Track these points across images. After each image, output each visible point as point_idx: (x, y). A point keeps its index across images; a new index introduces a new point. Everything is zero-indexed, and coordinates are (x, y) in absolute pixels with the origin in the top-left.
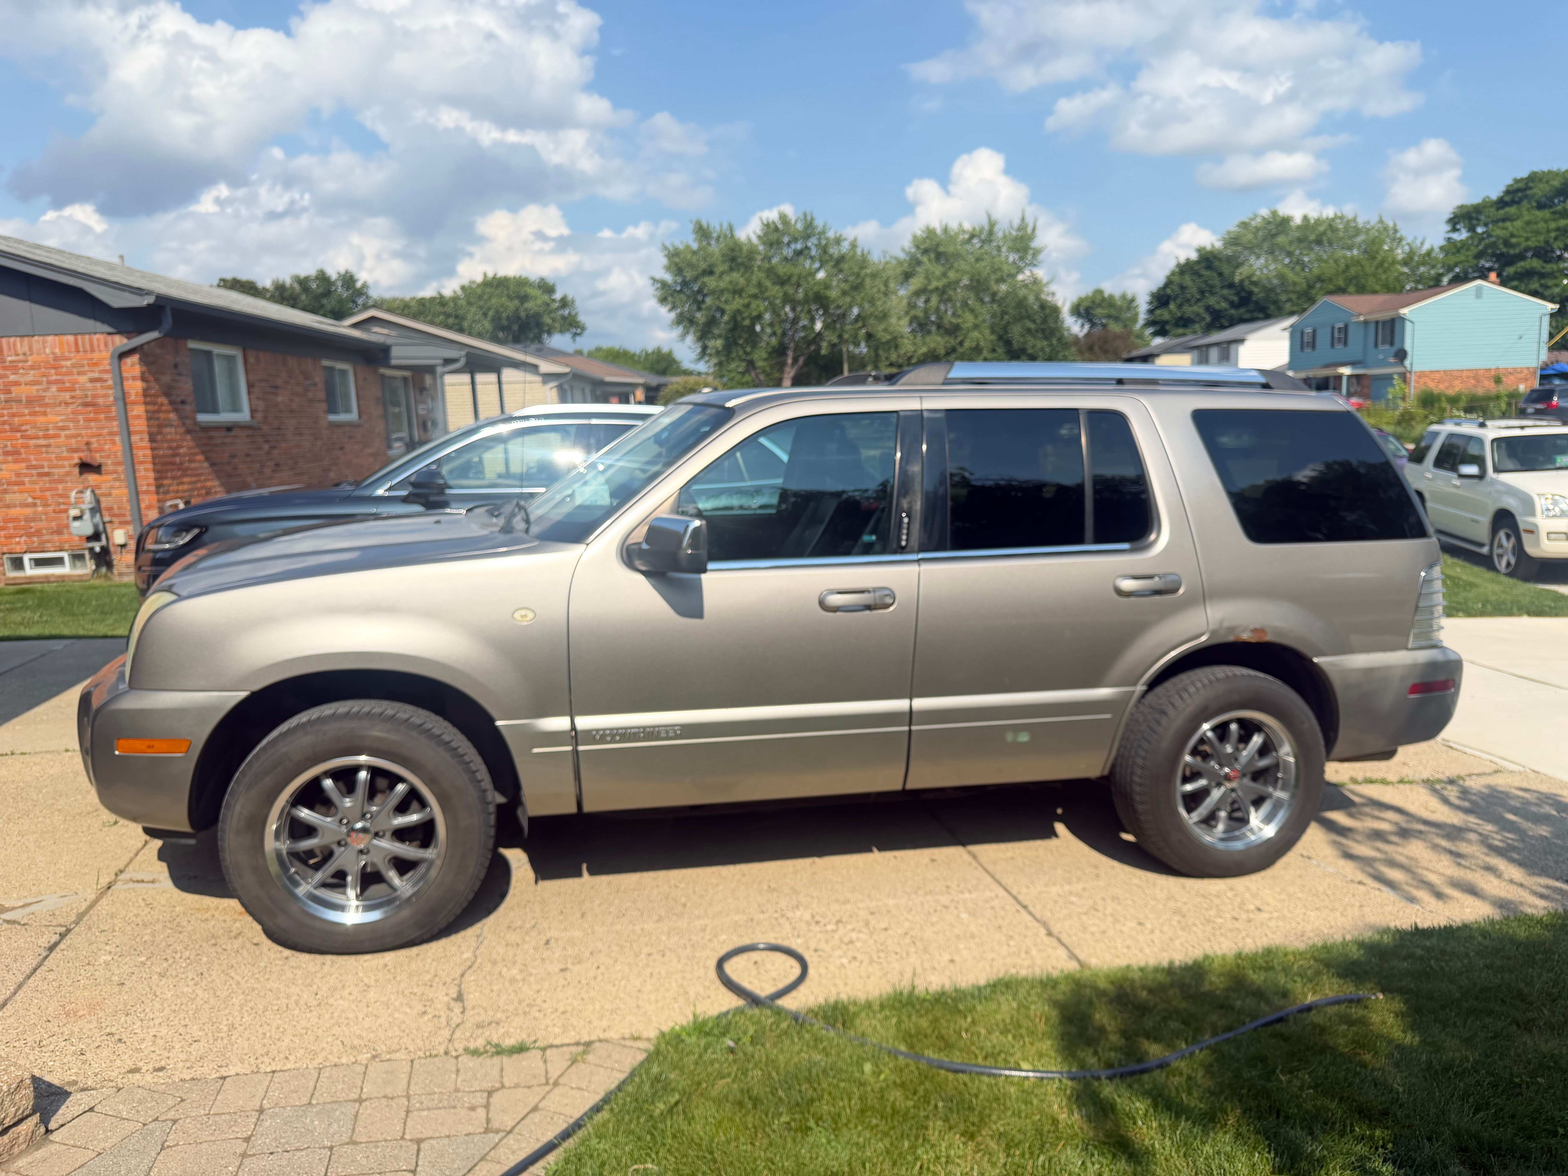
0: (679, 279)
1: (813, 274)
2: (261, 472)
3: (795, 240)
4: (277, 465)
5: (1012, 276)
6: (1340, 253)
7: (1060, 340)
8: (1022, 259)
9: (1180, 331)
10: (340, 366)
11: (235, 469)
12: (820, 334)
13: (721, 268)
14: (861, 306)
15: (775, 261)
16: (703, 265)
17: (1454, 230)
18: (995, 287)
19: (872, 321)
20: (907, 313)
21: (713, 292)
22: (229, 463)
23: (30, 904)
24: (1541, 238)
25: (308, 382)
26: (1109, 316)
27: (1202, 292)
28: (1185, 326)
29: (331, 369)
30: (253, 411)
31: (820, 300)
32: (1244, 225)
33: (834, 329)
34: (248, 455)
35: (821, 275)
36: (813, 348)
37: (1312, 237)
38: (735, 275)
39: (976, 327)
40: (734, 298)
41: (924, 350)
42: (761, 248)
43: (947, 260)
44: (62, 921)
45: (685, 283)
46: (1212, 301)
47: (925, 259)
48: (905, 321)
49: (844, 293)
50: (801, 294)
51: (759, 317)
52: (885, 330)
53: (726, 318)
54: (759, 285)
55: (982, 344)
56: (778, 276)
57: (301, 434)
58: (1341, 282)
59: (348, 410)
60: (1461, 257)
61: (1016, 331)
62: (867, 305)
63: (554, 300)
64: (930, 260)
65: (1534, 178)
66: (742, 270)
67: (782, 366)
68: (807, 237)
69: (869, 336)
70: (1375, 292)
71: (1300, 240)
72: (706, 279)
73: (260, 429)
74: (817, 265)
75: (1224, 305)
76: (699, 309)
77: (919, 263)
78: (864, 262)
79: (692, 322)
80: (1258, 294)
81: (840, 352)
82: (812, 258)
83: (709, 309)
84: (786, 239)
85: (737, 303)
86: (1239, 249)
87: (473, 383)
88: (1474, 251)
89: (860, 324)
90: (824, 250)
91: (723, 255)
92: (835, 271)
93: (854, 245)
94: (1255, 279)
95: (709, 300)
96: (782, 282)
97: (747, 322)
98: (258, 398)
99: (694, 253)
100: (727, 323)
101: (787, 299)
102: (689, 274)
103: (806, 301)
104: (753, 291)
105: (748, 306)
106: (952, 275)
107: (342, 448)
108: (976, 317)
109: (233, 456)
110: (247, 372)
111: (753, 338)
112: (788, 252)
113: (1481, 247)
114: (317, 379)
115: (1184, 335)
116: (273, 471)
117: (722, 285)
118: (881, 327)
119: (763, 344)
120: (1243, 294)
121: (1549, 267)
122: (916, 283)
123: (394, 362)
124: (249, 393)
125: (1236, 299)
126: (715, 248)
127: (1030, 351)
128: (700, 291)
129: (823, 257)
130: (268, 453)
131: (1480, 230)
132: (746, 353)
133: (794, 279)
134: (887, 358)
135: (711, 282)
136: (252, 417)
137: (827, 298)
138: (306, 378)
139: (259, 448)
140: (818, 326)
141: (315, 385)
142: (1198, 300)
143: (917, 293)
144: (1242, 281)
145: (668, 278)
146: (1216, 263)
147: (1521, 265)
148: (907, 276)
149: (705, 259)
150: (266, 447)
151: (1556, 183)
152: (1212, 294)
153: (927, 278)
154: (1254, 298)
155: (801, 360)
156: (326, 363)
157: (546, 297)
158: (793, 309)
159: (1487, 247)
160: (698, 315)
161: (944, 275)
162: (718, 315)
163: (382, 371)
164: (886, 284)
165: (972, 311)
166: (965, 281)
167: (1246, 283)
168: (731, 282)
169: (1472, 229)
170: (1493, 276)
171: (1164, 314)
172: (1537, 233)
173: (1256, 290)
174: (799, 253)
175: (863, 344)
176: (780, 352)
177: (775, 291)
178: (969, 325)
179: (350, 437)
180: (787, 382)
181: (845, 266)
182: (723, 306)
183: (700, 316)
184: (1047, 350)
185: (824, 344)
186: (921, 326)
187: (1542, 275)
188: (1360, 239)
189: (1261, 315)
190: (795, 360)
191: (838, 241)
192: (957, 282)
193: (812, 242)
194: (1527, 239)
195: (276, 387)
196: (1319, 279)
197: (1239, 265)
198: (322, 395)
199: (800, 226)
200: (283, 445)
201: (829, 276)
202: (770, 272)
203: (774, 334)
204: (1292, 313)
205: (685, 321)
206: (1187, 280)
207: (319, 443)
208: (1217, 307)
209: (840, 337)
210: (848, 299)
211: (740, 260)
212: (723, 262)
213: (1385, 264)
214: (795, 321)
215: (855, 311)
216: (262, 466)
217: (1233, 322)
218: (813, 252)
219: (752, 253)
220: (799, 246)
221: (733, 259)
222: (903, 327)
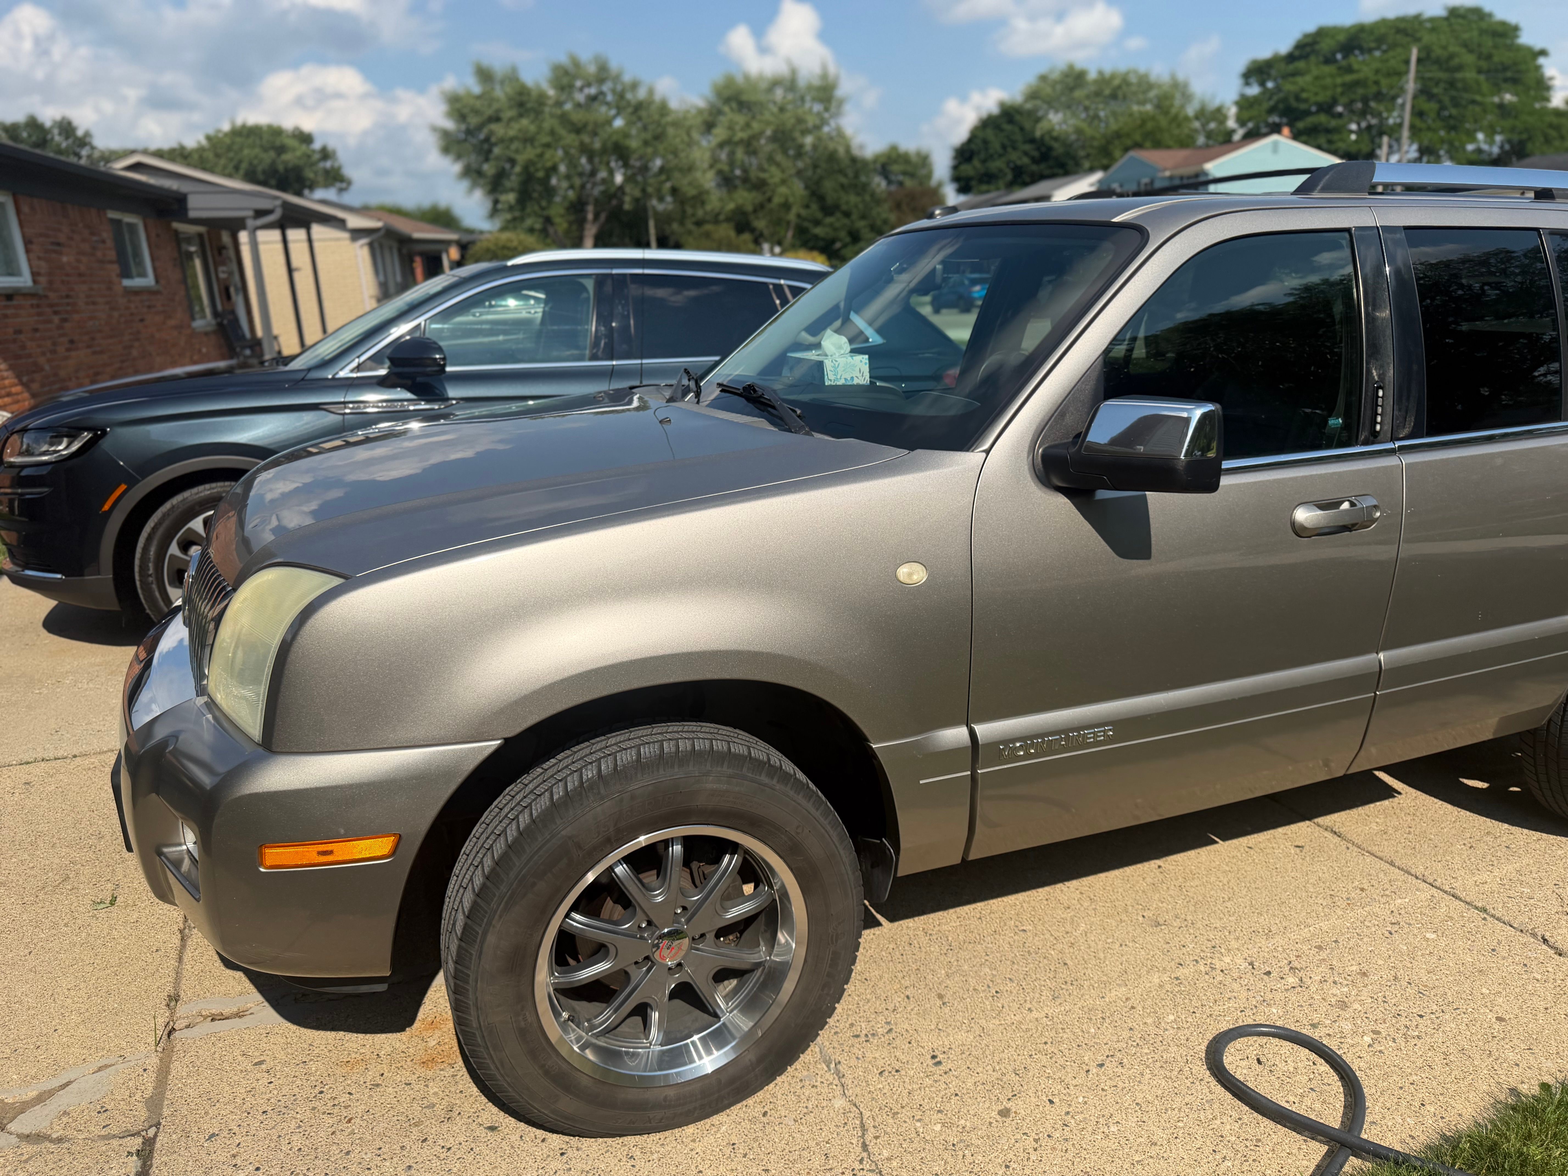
0: (463, 127)
1: (609, 122)
2: (54, 352)
3: (589, 85)
4: (72, 342)
5: (818, 128)
6: (1135, 108)
7: (873, 195)
8: (827, 109)
9: (984, 187)
10: (129, 219)
11: (23, 347)
12: (621, 188)
13: (508, 114)
14: (663, 157)
15: (568, 107)
16: (489, 112)
17: (1247, 84)
18: (800, 140)
19: (677, 175)
20: (711, 166)
21: (502, 141)
22: (14, 341)
23: (51, 1093)
24: (1329, 93)
25: (95, 238)
26: (905, 173)
27: (1004, 147)
28: (988, 182)
29: (118, 222)
30: (35, 274)
31: (621, 152)
32: (1043, 78)
33: (636, 182)
34: (36, 330)
35: (619, 123)
36: (614, 202)
37: (1107, 92)
38: (525, 122)
39: (783, 182)
40: (525, 148)
41: (731, 206)
42: (551, 92)
43: (749, 109)
44: (127, 1124)
45: (469, 132)
46: (1014, 156)
47: (726, 109)
48: (710, 175)
49: (646, 143)
50: (597, 145)
51: (554, 169)
52: (690, 184)
53: (518, 169)
54: (552, 132)
55: (791, 200)
56: (572, 124)
57: (94, 303)
58: (1138, 137)
59: (143, 275)
60: (1254, 112)
61: (828, 186)
62: (670, 157)
63: (314, 151)
64: (732, 109)
65: (1322, 33)
66: (532, 116)
67: (581, 222)
68: (601, 81)
69: (674, 191)
70: (1168, 147)
71: (1097, 94)
72: (494, 127)
73: (46, 297)
74: (613, 112)
75: (1026, 160)
76: (487, 160)
77: (720, 112)
78: (663, 109)
79: (479, 173)
80: (1058, 149)
81: (645, 209)
82: (608, 104)
83: (498, 158)
84: (579, 83)
85: (529, 153)
86: (1038, 102)
87: (285, 241)
88: (1266, 105)
89: (663, 177)
90: (621, 96)
91: (510, 99)
92: (634, 118)
93: (651, 92)
94: (1055, 134)
95: (497, 151)
96: (578, 130)
97: (541, 174)
98: (39, 258)
99: (478, 97)
100: (519, 175)
101: (585, 149)
102: (474, 121)
103: (604, 151)
104: (546, 139)
105: (541, 156)
106: (756, 126)
107: (142, 320)
108: (783, 171)
109: (19, 332)
110: (21, 225)
111: (549, 192)
112: (580, 97)
113: (1272, 103)
114: (105, 235)
115: (988, 191)
116: (68, 350)
117: (512, 133)
118: (685, 181)
119: (558, 199)
120: (1043, 149)
121: (1334, 123)
122: (720, 133)
123: (192, 214)
124: (28, 251)
125: (1036, 154)
126: (499, 92)
127: (844, 207)
128: (487, 140)
129: (621, 104)
130: (60, 327)
131: (1270, 85)
132: (543, 209)
133: (590, 128)
134: (693, 215)
135: (499, 130)
136: (35, 282)
137: (627, 148)
138: (92, 234)
139: (50, 321)
140: (619, 179)
141: (104, 242)
142: (1001, 156)
143: (721, 145)
144: (1042, 136)
145: (449, 125)
146: (1018, 118)
147: (1310, 121)
148: (709, 127)
149: (490, 106)
150: (56, 319)
151: (1342, 38)
152: (1015, 148)
153: (731, 128)
154: (1054, 154)
155: (603, 217)
156: (112, 214)
157: (304, 147)
158: (590, 160)
159: (1278, 102)
160: (486, 167)
161: (748, 125)
162: (507, 166)
163: (176, 225)
164: (688, 134)
165: (778, 165)
166: (769, 132)
167: (1047, 138)
168: (520, 130)
169: (1262, 84)
170: (1286, 131)
171: (967, 169)
172: (1325, 88)
173: (1056, 145)
174: (593, 99)
175: (669, 199)
176: (577, 208)
177: (570, 139)
178: (776, 180)
179: (149, 307)
180: (589, 241)
181: (643, 113)
182: (513, 155)
183: (489, 168)
184: (861, 206)
185: (627, 199)
186: (727, 181)
187: (1328, 131)
188: (1152, 94)
189: (1061, 171)
190: (596, 216)
191: (634, 86)
192: (761, 133)
193: (606, 87)
194: (1316, 94)
195: (58, 244)
196: (1118, 135)
197: (1038, 120)
198: (112, 255)
199: (592, 69)
200: (76, 317)
201: (629, 123)
202: (564, 118)
203: (572, 187)
204: (1092, 170)
205: (472, 173)
206: (990, 134)
207: (116, 314)
208: (1019, 163)
209: (644, 191)
210: (649, 150)
211: (529, 105)
212: (510, 107)
213: (1178, 120)
214: (593, 173)
215: (658, 162)
216: (54, 344)
217: (1036, 178)
218: (610, 98)
219: (542, 98)
220: (593, 91)
221: (521, 105)
222: (708, 180)
